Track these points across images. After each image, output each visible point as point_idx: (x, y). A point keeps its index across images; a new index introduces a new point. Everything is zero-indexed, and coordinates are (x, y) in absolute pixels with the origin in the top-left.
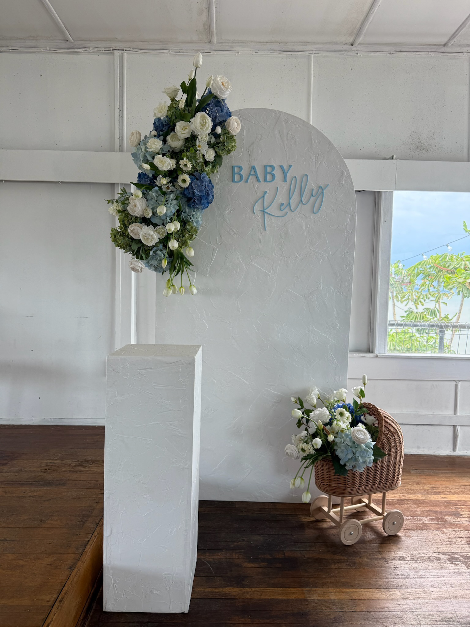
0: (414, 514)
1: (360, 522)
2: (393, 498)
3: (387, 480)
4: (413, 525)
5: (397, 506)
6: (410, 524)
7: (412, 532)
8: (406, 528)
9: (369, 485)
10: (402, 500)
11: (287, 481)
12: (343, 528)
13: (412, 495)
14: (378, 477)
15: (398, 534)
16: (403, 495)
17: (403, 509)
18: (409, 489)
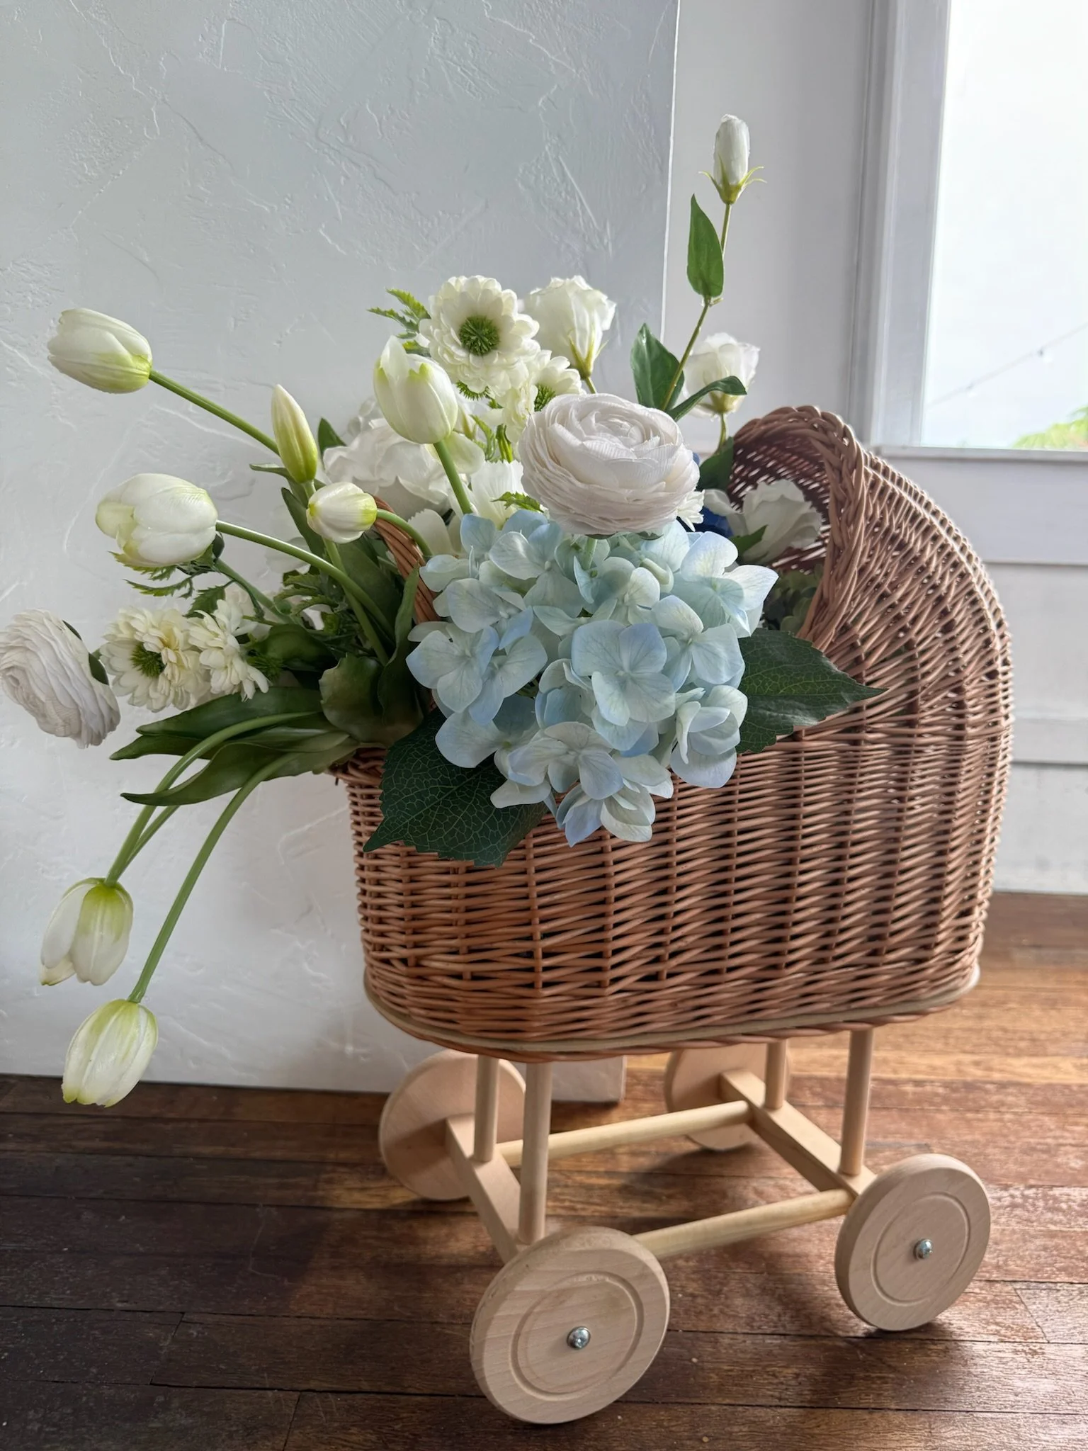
0: (1047, 1172)
1: (646, 1245)
2: (918, 1072)
3: (876, 943)
4: (1045, 1249)
5: (940, 1116)
6: (1026, 1238)
7: (1041, 1303)
8: (998, 1267)
9: (730, 970)
10: (970, 1086)
11: (306, 966)
12: (503, 1298)
13: (1025, 1060)
14: (808, 911)
15: (943, 1317)
16: (976, 1058)
17: (977, 1136)
18: (1005, 1030)
